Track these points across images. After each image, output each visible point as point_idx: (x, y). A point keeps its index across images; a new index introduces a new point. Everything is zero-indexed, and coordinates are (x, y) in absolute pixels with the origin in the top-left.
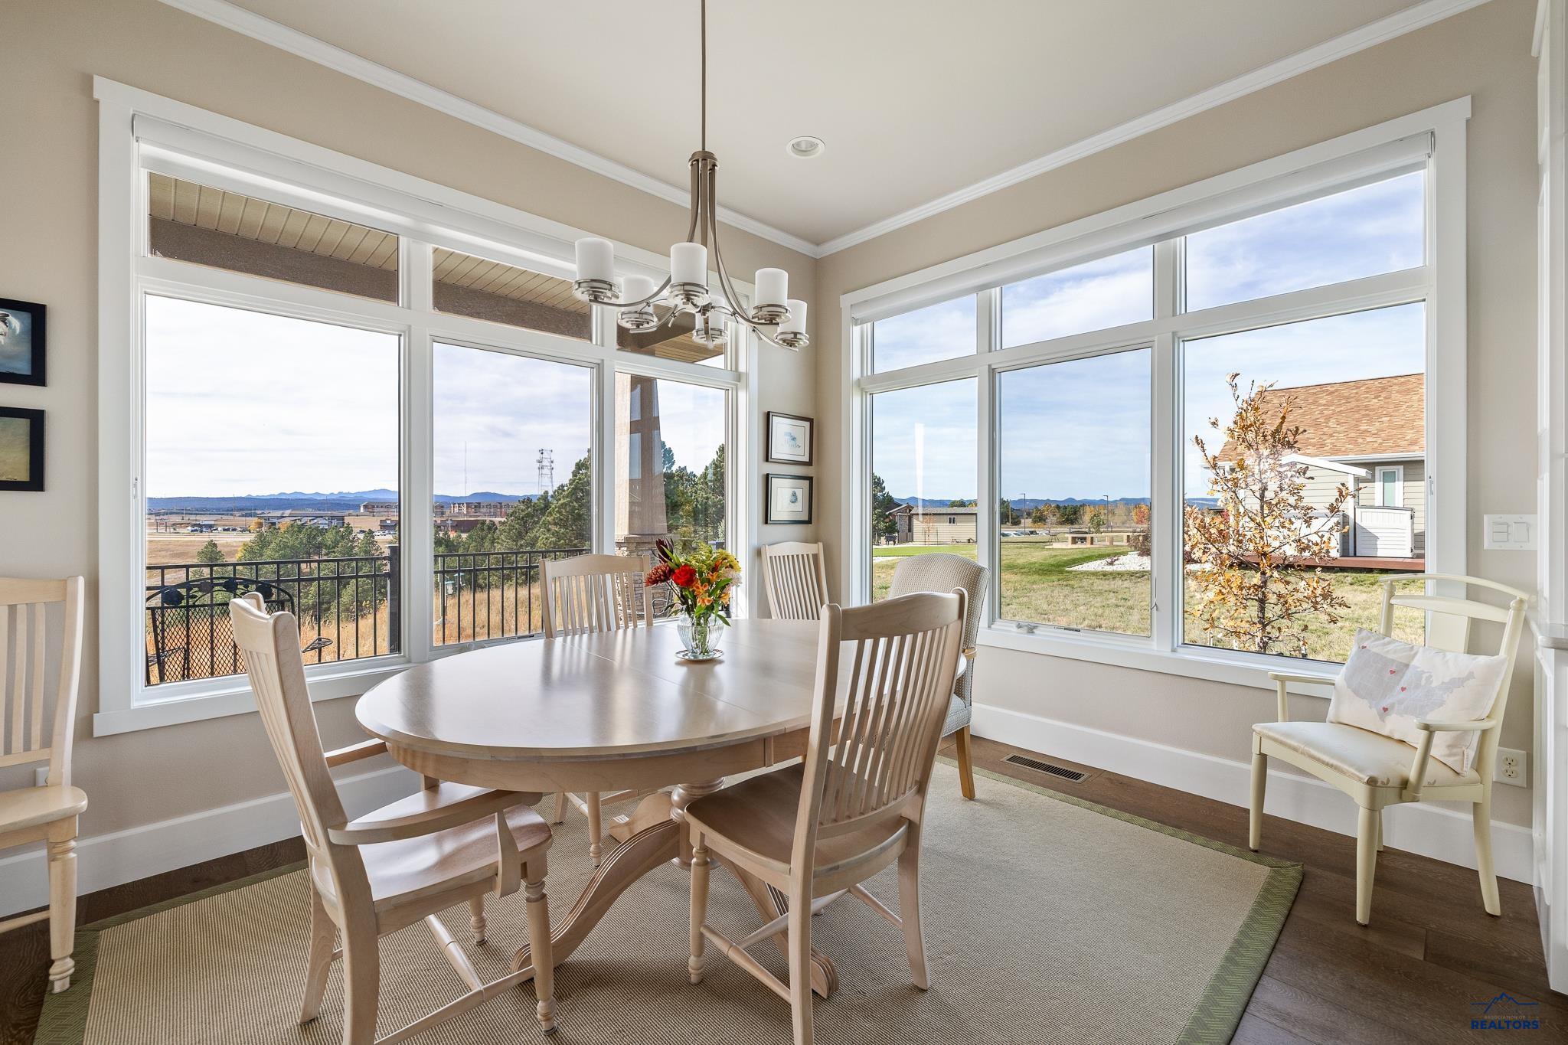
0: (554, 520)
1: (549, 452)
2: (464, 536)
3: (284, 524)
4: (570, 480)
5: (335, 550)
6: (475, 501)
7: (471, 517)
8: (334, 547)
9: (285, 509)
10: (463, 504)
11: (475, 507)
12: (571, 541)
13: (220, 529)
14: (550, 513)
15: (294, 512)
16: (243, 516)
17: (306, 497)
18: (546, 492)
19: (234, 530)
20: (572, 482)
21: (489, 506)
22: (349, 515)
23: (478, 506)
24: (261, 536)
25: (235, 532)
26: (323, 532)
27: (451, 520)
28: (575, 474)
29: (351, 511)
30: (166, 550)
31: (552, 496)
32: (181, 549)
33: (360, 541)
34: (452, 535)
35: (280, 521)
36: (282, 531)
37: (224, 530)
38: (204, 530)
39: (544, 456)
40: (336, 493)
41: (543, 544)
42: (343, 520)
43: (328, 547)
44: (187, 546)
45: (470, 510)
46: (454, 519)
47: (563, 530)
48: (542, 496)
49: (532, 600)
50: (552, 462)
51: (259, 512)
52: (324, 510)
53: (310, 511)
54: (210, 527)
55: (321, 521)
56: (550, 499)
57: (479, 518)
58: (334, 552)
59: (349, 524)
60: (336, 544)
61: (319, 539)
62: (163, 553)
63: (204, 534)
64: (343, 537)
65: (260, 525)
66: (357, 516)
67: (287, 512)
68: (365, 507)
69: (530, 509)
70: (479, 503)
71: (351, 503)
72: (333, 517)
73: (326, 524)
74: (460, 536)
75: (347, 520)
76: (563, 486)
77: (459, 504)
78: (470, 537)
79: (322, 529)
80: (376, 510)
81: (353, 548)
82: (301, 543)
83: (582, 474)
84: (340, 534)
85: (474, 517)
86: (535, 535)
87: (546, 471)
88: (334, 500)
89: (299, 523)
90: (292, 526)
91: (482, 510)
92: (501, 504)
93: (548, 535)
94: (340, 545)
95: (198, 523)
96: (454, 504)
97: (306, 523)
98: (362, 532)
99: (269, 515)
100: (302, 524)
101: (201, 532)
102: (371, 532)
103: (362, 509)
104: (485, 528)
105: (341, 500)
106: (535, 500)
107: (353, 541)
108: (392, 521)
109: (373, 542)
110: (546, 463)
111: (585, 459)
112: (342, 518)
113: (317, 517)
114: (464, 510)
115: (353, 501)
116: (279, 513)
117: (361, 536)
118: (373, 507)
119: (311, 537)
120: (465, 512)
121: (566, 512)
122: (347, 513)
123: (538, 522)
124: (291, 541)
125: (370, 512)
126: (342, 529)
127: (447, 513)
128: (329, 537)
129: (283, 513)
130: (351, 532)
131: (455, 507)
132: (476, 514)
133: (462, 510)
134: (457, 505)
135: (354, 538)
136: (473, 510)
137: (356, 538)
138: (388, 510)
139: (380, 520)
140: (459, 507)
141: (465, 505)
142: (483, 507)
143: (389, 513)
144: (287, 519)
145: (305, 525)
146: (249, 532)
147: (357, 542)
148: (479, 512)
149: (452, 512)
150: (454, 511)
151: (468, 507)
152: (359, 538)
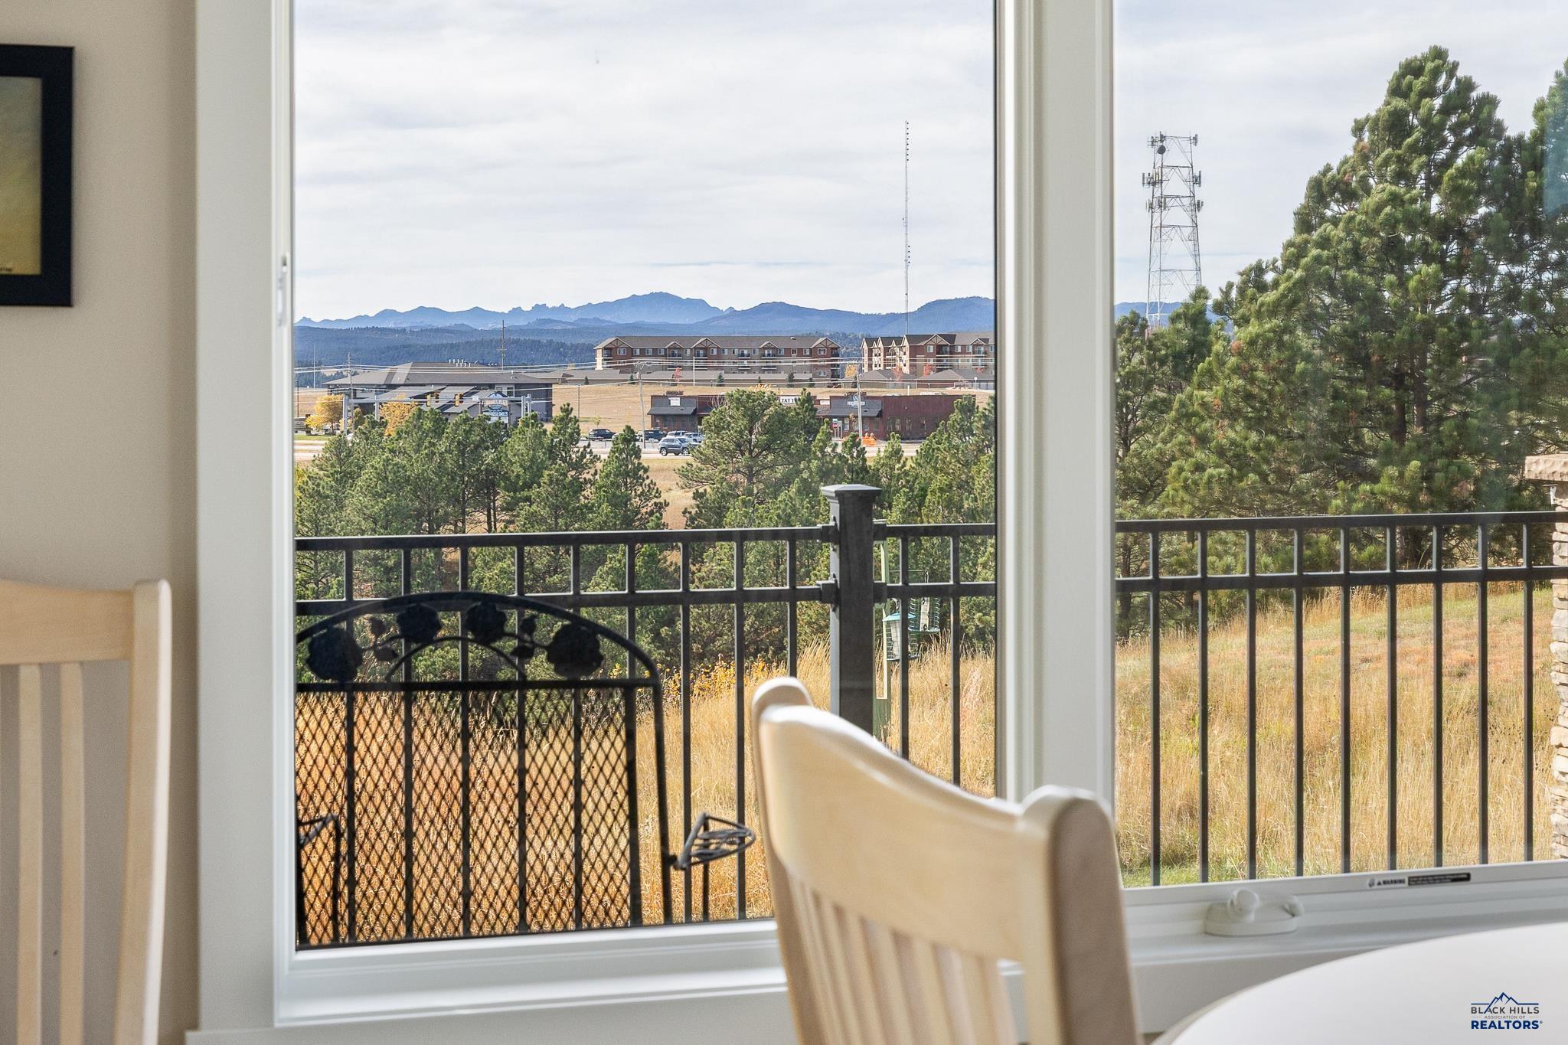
0: (1225, 398)
1: (1186, 144)
2: (910, 450)
3: (396, 407)
4: (1290, 244)
5: (532, 493)
6: (935, 329)
7: (923, 384)
8: (528, 486)
9: (396, 360)
10: (899, 341)
11: (939, 349)
12: (1289, 478)
14: (1209, 371)
15: (422, 370)
17: (447, 325)
18: (1201, 293)
20: (1295, 254)
21: (981, 348)
22: (564, 382)
23: (946, 348)
24: (339, 448)
26: (496, 435)
27: (864, 397)
28: (1305, 222)
29: (570, 368)
31: (1219, 308)
33: (599, 465)
34: (875, 451)
35: (384, 397)
36: (391, 430)
39: (1169, 158)
40: (527, 307)
41: (1186, 488)
42: (548, 394)
43: (512, 487)
45: (920, 357)
46: (872, 392)
47: (1254, 437)
48: (1186, 306)
49: (1164, 696)
50: (1197, 180)
51: (329, 372)
52: (497, 365)
53: (459, 369)
55: (490, 398)
56: (1212, 316)
57: (949, 391)
58: (528, 499)
59: (567, 410)
60: (535, 470)
61: (489, 456)
64: (552, 452)
65: (335, 412)
66: (587, 382)
67: (402, 372)
68: (609, 351)
69: (1137, 358)
70: (951, 338)
71: (569, 341)
72: (520, 388)
73: (502, 409)
74: (897, 454)
75: (561, 396)
76: (1259, 270)
77: (887, 341)
78: (927, 456)
79: (497, 425)
80: (638, 362)
81: (578, 487)
82: (441, 470)
83: (1335, 222)
84: (546, 441)
85: (933, 384)
86: (1162, 453)
87: (1176, 215)
88: (521, 330)
89: (432, 404)
90: (420, 415)
91: (961, 361)
93: (1200, 456)
94: (545, 479)
96: (871, 341)
97: (451, 404)
98: (602, 435)
99: (356, 380)
100: (444, 408)
102: (630, 437)
103: (599, 359)
104: (977, 425)
105: (540, 332)
106: (1157, 323)
107: (579, 466)
108: (684, 399)
109: (640, 467)
110: (1175, 185)
111: (1345, 162)
112: (544, 391)
113: (479, 387)
114: (903, 361)
115: (574, 332)
116: (378, 376)
117: (603, 449)
118: (631, 353)
119: (468, 451)
120: (906, 370)
121: (1269, 370)
122: (557, 374)
123: (1163, 406)
124: (417, 466)
125: (623, 370)
126: (549, 427)
127: (850, 372)
128: (517, 446)
129: (391, 375)
130: (574, 437)
131: (875, 351)
132: (941, 376)
133: (898, 363)
134: (880, 345)
135: (583, 456)
136: (932, 363)
137: (588, 456)
138: (676, 361)
139: (653, 397)
140: (886, 350)
141: (906, 343)
142: (964, 352)
143: (677, 372)
144: (403, 395)
145: (449, 414)
146: (308, 432)
147: (592, 471)
148: (952, 367)
149: (866, 369)
150: (870, 366)
151: (914, 351)
152: (596, 458)
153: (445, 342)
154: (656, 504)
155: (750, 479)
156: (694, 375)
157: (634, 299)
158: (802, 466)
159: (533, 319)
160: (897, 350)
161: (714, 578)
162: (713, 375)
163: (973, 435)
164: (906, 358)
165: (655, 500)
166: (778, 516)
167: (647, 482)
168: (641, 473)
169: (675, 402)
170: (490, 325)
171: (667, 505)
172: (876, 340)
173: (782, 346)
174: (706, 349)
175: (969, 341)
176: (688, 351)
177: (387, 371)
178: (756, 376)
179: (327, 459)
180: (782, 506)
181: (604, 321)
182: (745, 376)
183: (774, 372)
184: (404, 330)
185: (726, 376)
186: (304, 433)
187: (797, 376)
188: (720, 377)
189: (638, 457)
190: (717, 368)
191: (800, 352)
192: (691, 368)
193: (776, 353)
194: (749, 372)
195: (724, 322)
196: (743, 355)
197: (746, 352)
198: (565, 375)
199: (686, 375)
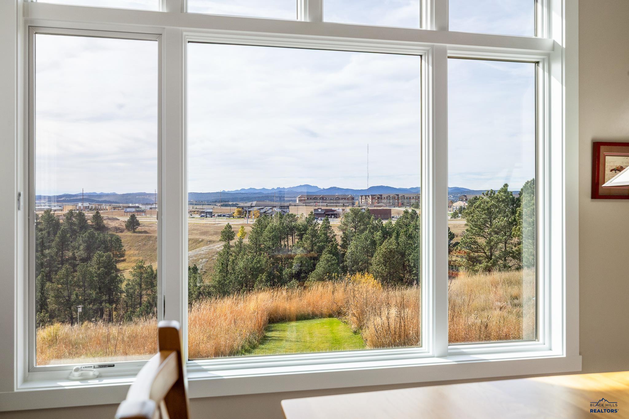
3: (255, 211)
6: (377, 193)
7: (375, 206)
9: (251, 201)
10: (369, 196)
11: (378, 198)
13: (216, 215)
15: (258, 203)
16: (222, 206)
17: (257, 192)
19: (224, 216)
21: (388, 198)
23: (380, 198)
25: (225, 218)
30: (197, 230)
32: (205, 229)
33: (320, 226)
35: (251, 209)
37: (219, 216)
38: (208, 216)
40: (275, 188)
44: (207, 227)
45: (374, 200)
51: (234, 203)
53: (265, 202)
54: (211, 213)
62: (195, 232)
63: (208, 218)
65: (240, 212)
67: (254, 203)
68: (299, 199)
70: (381, 195)
72: (282, 207)
77: (366, 196)
85: (377, 206)
91: (383, 201)
92: (398, 195)
95: (203, 211)
96: (361, 196)
99: (243, 205)
100: (265, 212)
101: (206, 217)
104: (409, 216)
108: (322, 210)
114: (370, 201)
116: (249, 204)
120: (370, 203)
122: (288, 204)
125: (305, 203)
127: (357, 203)
131: (363, 199)
132: (379, 204)
133: (368, 201)
134: (364, 197)
135: (316, 223)
136: (377, 201)
137: (317, 223)
138: (315, 201)
139: (314, 209)
140: (365, 198)
141: (370, 197)
142: (384, 199)
143: (316, 203)
144: (256, 208)
145: (267, 213)
146: (234, 217)
147: (318, 227)
148: (381, 202)
149: (360, 203)
150: (361, 202)
151: (372, 199)
152: (319, 224)
153: (257, 196)
154: (333, 235)
155: (355, 229)
156: (321, 204)
157: (301, 186)
158: (368, 226)
159: (277, 191)
160: (368, 198)
161: (353, 253)
162: (325, 204)
163: (408, 219)
164: (370, 200)
165: (333, 234)
166: (364, 238)
167: (331, 230)
168: (330, 227)
169: (320, 210)
170: (267, 192)
171: (336, 235)
172: (363, 196)
173: (341, 197)
174: (323, 198)
175: (385, 196)
176: (319, 199)
177: (251, 203)
178: (335, 204)
179: (256, 224)
180: (365, 235)
181: (294, 191)
182: (332, 204)
183: (339, 203)
184: (247, 193)
185: (328, 204)
186: (233, 217)
187: (345, 204)
188: (327, 204)
189: (329, 224)
190: (325, 202)
191: (345, 199)
192: (319, 202)
193: (339, 199)
194: (333, 203)
195: (322, 191)
196: (331, 199)
197: (332, 199)
198: (290, 204)
199: (318, 204)
